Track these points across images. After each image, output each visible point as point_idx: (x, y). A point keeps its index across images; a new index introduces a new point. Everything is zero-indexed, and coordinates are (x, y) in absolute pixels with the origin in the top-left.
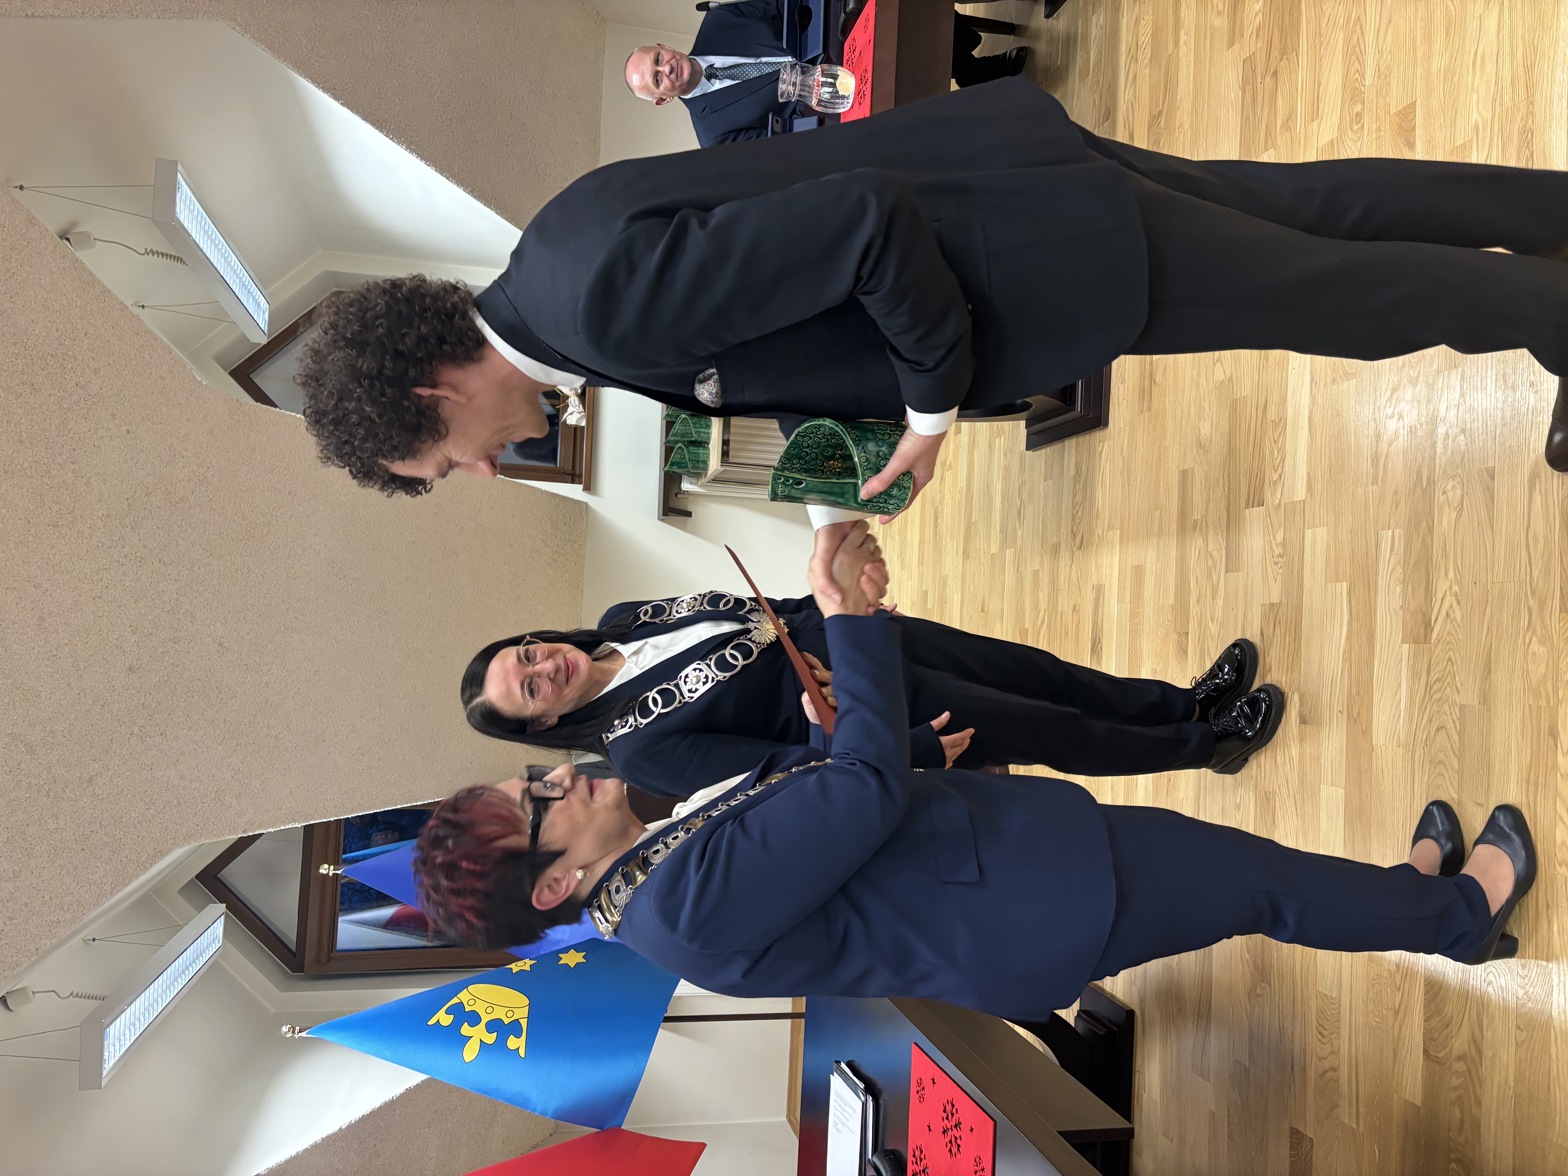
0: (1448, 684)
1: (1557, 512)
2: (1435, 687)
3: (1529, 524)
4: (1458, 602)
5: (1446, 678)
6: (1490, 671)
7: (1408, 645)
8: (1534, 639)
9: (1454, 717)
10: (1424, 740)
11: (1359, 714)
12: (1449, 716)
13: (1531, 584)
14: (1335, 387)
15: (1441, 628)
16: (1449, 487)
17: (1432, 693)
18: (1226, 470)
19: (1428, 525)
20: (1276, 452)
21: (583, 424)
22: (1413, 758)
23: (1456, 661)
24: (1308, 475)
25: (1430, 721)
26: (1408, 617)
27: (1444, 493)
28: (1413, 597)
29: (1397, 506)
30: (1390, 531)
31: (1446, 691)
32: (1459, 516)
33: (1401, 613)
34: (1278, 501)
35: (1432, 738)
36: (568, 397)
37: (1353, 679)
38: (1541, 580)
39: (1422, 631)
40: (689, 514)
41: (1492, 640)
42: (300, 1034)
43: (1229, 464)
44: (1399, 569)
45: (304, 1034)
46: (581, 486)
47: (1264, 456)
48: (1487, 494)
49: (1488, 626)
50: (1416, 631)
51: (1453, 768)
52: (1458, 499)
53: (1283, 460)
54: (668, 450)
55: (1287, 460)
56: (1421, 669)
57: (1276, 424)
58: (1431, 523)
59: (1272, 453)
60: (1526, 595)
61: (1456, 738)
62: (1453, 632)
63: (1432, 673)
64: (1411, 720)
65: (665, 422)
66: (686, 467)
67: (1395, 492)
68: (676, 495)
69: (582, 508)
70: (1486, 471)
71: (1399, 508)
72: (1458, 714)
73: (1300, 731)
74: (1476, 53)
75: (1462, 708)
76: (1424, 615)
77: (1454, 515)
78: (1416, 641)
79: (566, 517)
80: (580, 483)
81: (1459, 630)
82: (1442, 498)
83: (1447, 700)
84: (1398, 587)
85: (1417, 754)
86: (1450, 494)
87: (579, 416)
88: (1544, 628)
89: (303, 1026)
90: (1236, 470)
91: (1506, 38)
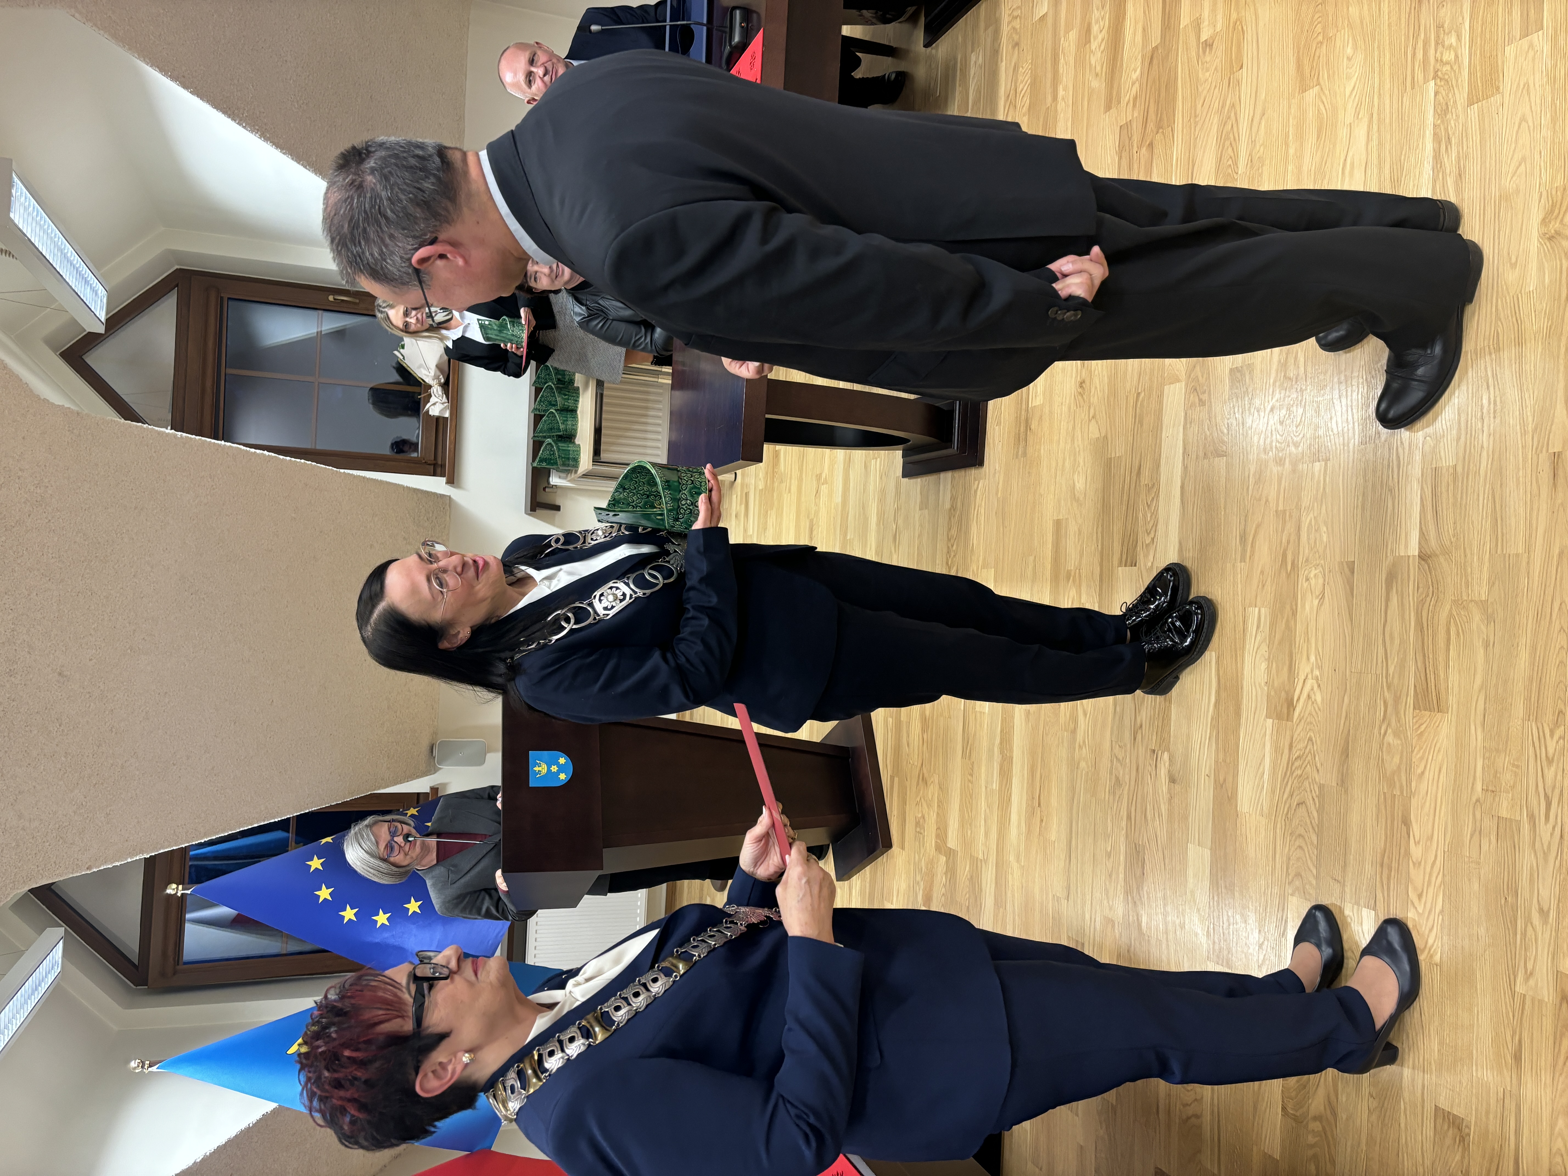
0: (1309, 762)
1: (1412, 614)
2: (1297, 764)
3: (1386, 621)
4: (1319, 686)
5: (1307, 756)
6: (1347, 756)
7: (1271, 720)
8: (1389, 731)
9: (1314, 795)
10: (1285, 812)
11: (1225, 780)
12: (1309, 793)
13: (1387, 678)
14: (1206, 461)
15: (1303, 708)
16: (1312, 575)
17: (1293, 768)
18: (1100, 526)
19: (1292, 609)
20: (1149, 515)
21: (447, 415)
22: (1275, 828)
23: (1316, 741)
24: (1180, 543)
25: (1291, 795)
26: (1273, 693)
27: (1307, 580)
28: (1277, 675)
29: (1263, 586)
30: (1257, 609)
31: (1307, 769)
32: (1321, 604)
33: (1266, 688)
34: (1150, 564)
35: (1293, 812)
36: (430, 387)
37: (1220, 746)
38: (1396, 676)
39: (1285, 710)
40: (558, 508)
41: (1350, 726)
42: (150, 1069)
43: (1103, 520)
44: (1264, 648)
45: (154, 1069)
46: (444, 480)
47: (1137, 518)
48: (1348, 587)
49: (1346, 713)
50: (1279, 708)
51: (1312, 843)
52: (1320, 587)
53: (1156, 525)
54: (536, 445)
55: (1159, 526)
56: (1284, 744)
57: (1149, 488)
58: (1294, 607)
59: (1145, 516)
60: (1382, 687)
61: (1315, 814)
62: (1314, 714)
63: (1294, 750)
64: (1273, 792)
65: (532, 415)
66: (556, 463)
67: (1262, 572)
68: (544, 489)
69: (445, 502)
70: (1347, 564)
71: (1265, 587)
72: (1317, 793)
73: (1169, 789)
74: (1345, 160)
75: (1321, 787)
76: (1287, 693)
77: (1316, 602)
78: (1279, 717)
79: (429, 513)
80: (442, 475)
81: (1319, 713)
82: (1305, 585)
83: (1308, 778)
84: (1263, 664)
85: (1279, 826)
86: (1313, 582)
87: (442, 406)
88: (1399, 721)
89: (153, 1060)
90: (1109, 527)
91: (1375, 150)
